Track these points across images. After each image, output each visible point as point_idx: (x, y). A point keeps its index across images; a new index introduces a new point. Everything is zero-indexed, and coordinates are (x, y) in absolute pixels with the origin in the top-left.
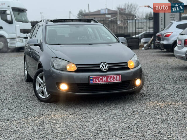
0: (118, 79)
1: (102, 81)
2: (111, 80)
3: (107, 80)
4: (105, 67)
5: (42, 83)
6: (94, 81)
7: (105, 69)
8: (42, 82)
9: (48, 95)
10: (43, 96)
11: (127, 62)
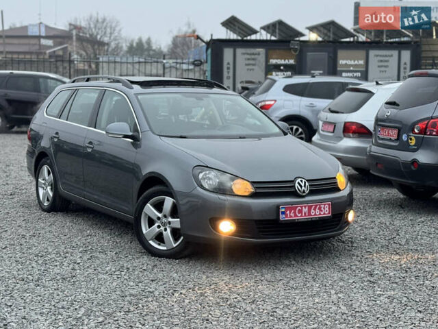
0: (326, 211)
1: (301, 216)
2: (316, 214)
3: (310, 214)
4: (303, 188)
5: (159, 218)
6: (286, 216)
7: (304, 192)
8: (160, 215)
9: (175, 243)
10: (159, 245)
11: (335, 178)
